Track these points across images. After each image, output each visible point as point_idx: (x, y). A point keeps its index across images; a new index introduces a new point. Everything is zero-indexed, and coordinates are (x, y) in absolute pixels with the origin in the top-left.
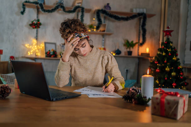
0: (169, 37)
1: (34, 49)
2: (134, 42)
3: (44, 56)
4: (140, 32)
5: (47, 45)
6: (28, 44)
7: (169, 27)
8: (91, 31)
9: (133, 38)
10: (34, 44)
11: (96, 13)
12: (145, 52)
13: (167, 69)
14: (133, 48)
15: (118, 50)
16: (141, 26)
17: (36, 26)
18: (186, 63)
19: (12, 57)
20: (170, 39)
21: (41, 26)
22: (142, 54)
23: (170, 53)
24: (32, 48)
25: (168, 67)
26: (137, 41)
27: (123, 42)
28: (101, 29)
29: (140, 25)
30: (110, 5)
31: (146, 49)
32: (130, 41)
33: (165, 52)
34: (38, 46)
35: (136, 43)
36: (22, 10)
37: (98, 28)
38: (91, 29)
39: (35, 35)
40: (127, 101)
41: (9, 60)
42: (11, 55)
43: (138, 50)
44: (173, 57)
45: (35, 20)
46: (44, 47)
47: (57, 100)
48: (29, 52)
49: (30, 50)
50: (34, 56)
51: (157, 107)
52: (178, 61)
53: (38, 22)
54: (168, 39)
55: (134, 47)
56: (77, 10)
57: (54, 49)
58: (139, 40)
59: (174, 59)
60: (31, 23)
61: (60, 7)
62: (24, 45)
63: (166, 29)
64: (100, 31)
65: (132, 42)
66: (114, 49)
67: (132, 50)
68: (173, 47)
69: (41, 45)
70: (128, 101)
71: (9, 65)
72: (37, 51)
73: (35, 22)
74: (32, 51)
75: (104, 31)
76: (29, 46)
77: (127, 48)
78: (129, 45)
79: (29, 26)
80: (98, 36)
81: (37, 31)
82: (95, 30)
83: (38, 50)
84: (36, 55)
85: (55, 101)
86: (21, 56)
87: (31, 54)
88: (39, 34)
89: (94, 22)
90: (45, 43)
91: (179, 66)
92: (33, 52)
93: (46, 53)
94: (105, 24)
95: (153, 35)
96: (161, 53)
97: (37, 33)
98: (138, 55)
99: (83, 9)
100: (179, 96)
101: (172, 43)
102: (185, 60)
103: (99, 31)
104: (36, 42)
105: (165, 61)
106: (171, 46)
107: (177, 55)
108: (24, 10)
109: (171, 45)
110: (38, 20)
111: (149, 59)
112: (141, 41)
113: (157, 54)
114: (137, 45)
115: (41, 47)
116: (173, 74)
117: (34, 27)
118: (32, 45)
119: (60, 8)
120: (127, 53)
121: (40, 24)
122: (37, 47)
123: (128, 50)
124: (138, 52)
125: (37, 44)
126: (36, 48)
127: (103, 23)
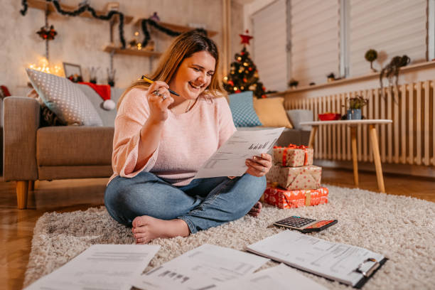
5: (67, 67)
6: (35, 65)
11: (140, 23)
17: (49, 35)
21: (56, 37)
28: (148, 47)
30: (159, 15)
34: (52, 69)
36: (22, 8)
39: (44, 51)
46: (62, 71)
53: (52, 31)
56: (114, 16)
57: (79, 74)
60: (39, 30)
61: (87, 9)
69: (56, 67)
73: (47, 30)
75: (153, 50)
76: (37, 67)
79: (38, 36)
81: (47, 45)
82: (139, 48)
88: (51, 51)
90: (65, 64)
97: (47, 49)
99: (122, 16)
103: (145, 49)
104: (47, 63)
108: (26, 9)
110: (52, 27)
115: (57, 71)
117: (45, 36)
118: (41, 66)
119: (87, 11)
121: (55, 33)
122: (50, 70)
125: (49, 66)
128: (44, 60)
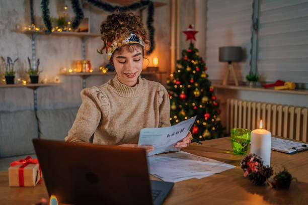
0: (193, 41)
7: (192, 26)
8: (63, 31)
12: (152, 66)
13: (197, 93)
22: (148, 68)
23: (197, 67)
25: (197, 89)
33: (189, 66)
37: (75, 25)
38: (63, 28)
44: (202, 73)
52: (208, 78)
54: (192, 45)
59: (203, 76)
63: (188, 30)
66: (102, 62)
68: (200, 57)
80: (73, 39)
82: (70, 29)
89: (65, 14)
91: (210, 87)
94: (86, 17)
96: (183, 68)
101: (198, 51)
103: (76, 30)
105: (191, 80)
106: (197, 56)
107: (205, 70)
109: (197, 54)
111: (158, 75)
116: (205, 99)
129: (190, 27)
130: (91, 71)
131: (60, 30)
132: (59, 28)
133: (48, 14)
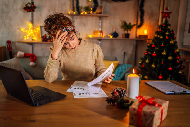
0: (168, 19)
1: (30, 34)
2: (132, 24)
3: (40, 40)
4: (138, 13)
7: (168, 8)
8: (88, 13)
9: (131, 20)
10: (30, 29)
12: (143, 35)
13: (164, 53)
14: (130, 30)
15: (115, 32)
16: (139, 7)
17: (31, 9)
18: (185, 44)
19: (9, 42)
20: (168, 21)
21: (35, 10)
22: (140, 36)
23: (167, 37)
24: (28, 32)
25: (164, 51)
26: (135, 23)
27: (121, 24)
28: (98, 10)
29: (138, 5)
31: (144, 31)
32: (128, 23)
33: (162, 36)
35: (134, 25)
37: (94, 10)
38: (87, 12)
39: (30, 18)
40: (110, 103)
41: (6, 45)
42: (8, 40)
43: (136, 32)
44: (171, 41)
45: (29, 3)
46: (40, 31)
47: (40, 105)
48: (25, 37)
49: (25, 34)
50: (30, 41)
51: (134, 117)
52: (176, 44)
53: (32, 6)
54: (166, 21)
55: (132, 30)
58: (137, 21)
59: (172, 42)
60: (24, 6)
62: (20, 29)
63: (165, 11)
64: (97, 13)
65: (130, 24)
66: (111, 32)
67: (129, 32)
68: (171, 30)
69: (37, 29)
70: (112, 103)
71: (6, 50)
72: (33, 35)
73: (29, 5)
74: (28, 35)
75: (101, 13)
76: (25, 30)
77: (124, 31)
78: (127, 26)
79: (23, 10)
80: (95, 18)
81: (32, 14)
82: (91, 12)
83: (35, 34)
84: (33, 40)
85: (38, 106)
86: (18, 40)
87: (27, 39)
88: (35, 17)
89: (90, 4)
90: (41, 27)
91: (176, 50)
92: (30, 36)
93: (42, 37)
94: (101, 5)
95: (152, 15)
96: (159, 36)
97: (32, 17)
98: (136, 37)
100: (157, 105)
101: (170, 25)
102: (184, 42)
103: (95, 13)
104: (32, 26)
105: (162, 44)
106: (169, 29)
107: (174, 38)
109: (169, 27)
110: (33, 3)
111: (148, 41)
112: (139, 23)
113: (155, 37)
114: (135, 27)
115: (37, 31)
116: (170, 58)
117: (29, 10)
118: (27, 29)
120: (124, 36)
121: (35, 7)
122: (33, 31)
123: (126, 32)
124: (136, 34)
125: (33, 28)
126: (32, 33)
127: (100, 4)
128: (31, 25)
129: (167, 9)
130: (104, 37)
131: (86, 13)
132: (85, 12)
133: (79, 4)
